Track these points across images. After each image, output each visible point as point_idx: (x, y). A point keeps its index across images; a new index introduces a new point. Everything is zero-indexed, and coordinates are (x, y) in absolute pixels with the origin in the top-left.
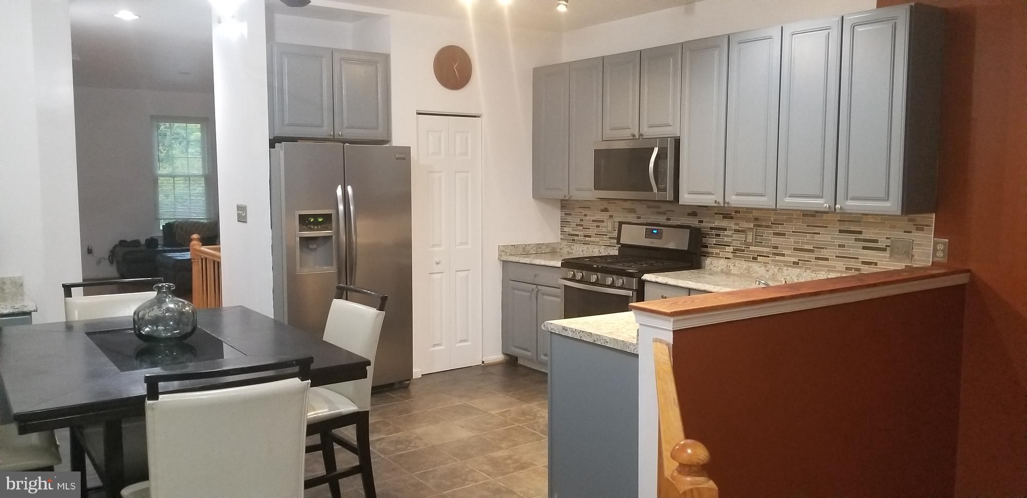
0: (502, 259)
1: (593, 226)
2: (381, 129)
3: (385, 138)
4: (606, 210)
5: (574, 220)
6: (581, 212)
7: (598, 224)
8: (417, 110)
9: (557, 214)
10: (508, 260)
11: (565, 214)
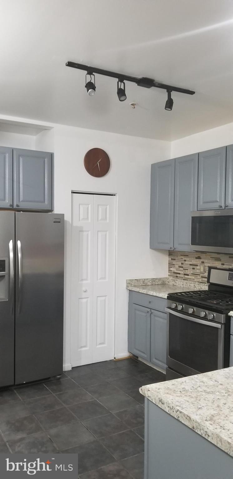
0: (128, 288)
1: (191, 268)
2: (46, 202)
3: (50, 209)
4: (199, 258)
5: (178, 263)
6: (182, 259)
7: (194, 267)
8: (72, 190)
9: (166, 259)
10: (132, 290)
11: (172, 259)
